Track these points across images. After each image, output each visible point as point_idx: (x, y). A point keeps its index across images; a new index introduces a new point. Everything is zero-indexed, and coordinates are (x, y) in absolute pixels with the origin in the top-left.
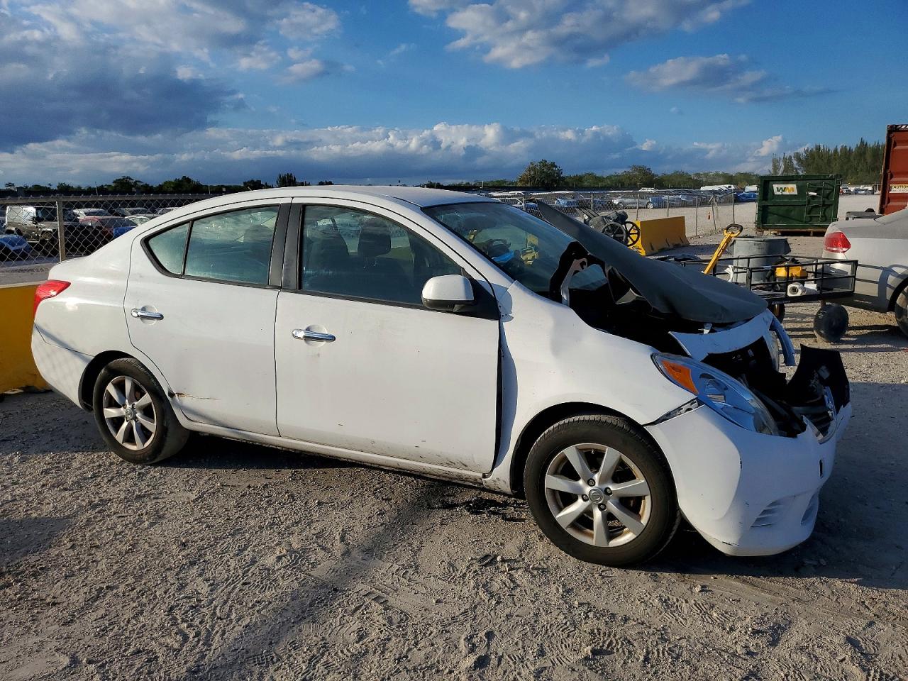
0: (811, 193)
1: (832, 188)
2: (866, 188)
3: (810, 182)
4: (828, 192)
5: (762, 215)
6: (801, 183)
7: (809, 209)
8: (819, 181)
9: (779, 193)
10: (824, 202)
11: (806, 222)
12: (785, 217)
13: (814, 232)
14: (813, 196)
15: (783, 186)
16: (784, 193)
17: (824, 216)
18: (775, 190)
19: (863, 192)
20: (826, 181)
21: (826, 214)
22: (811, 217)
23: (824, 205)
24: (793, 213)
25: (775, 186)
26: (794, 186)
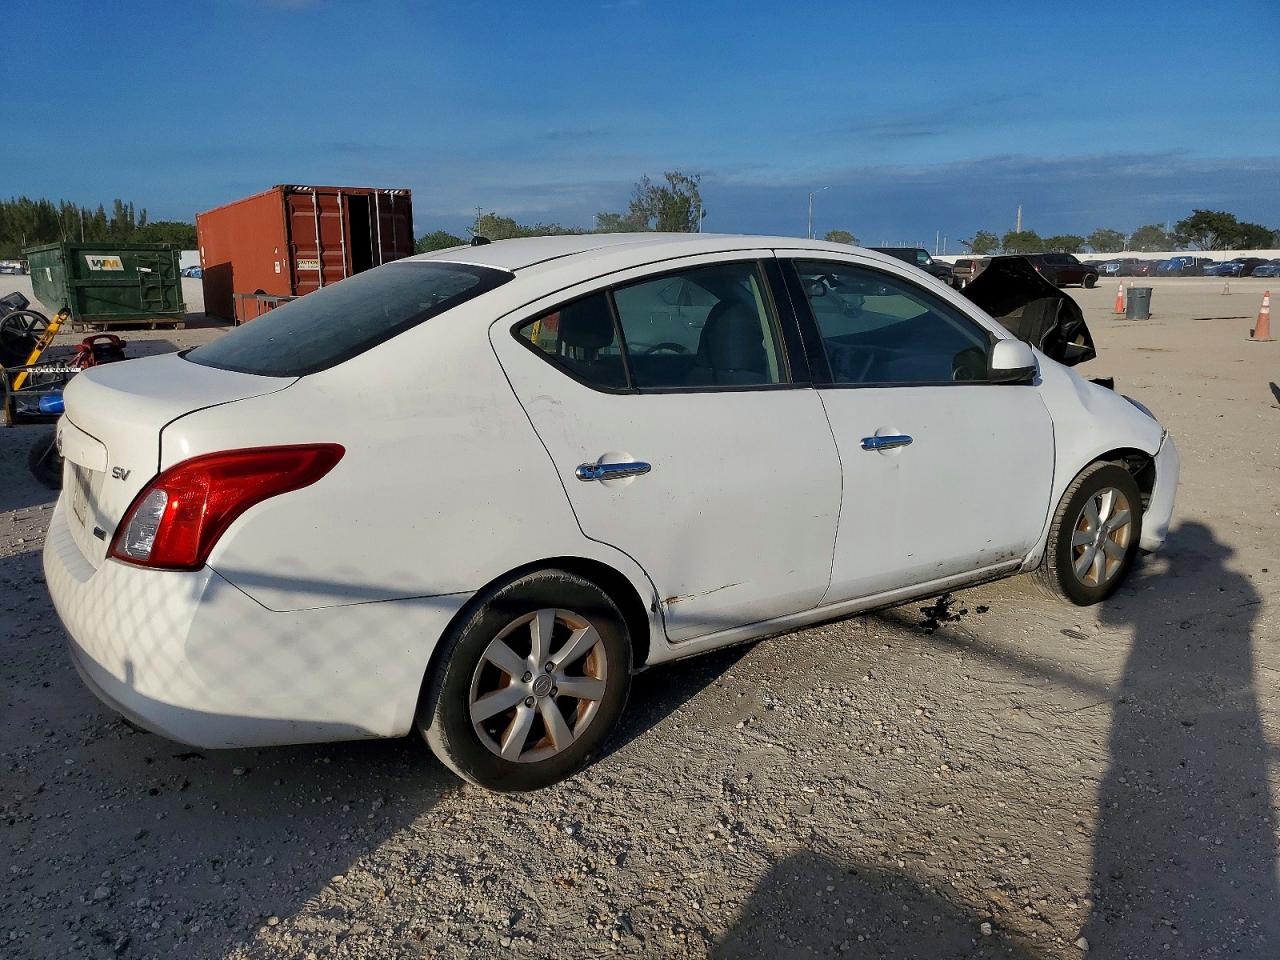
0: (143, 269)
1: (168, 262)
2: (11, 265)
3: (141, 253)
4: (165, 268)
5: (78, 300)
6: (126, 254)
7: (144, 290)
8: (151, 253)
9: (97, 268)
10: (163, 281)
11: (144, 310)
12: (113, 303)
13: (157, 324)
14: (146, 274)
15: (101, 258)
16: (104, 268)
17: (166, 300)
18: (90, 263)
19: (9, 271)
20: (160, 253)
21: (170, 299)
22: (148, 302)
23: (163, 286)
24: (121, 297)
25: (89, 258)
26: (117, 258)
